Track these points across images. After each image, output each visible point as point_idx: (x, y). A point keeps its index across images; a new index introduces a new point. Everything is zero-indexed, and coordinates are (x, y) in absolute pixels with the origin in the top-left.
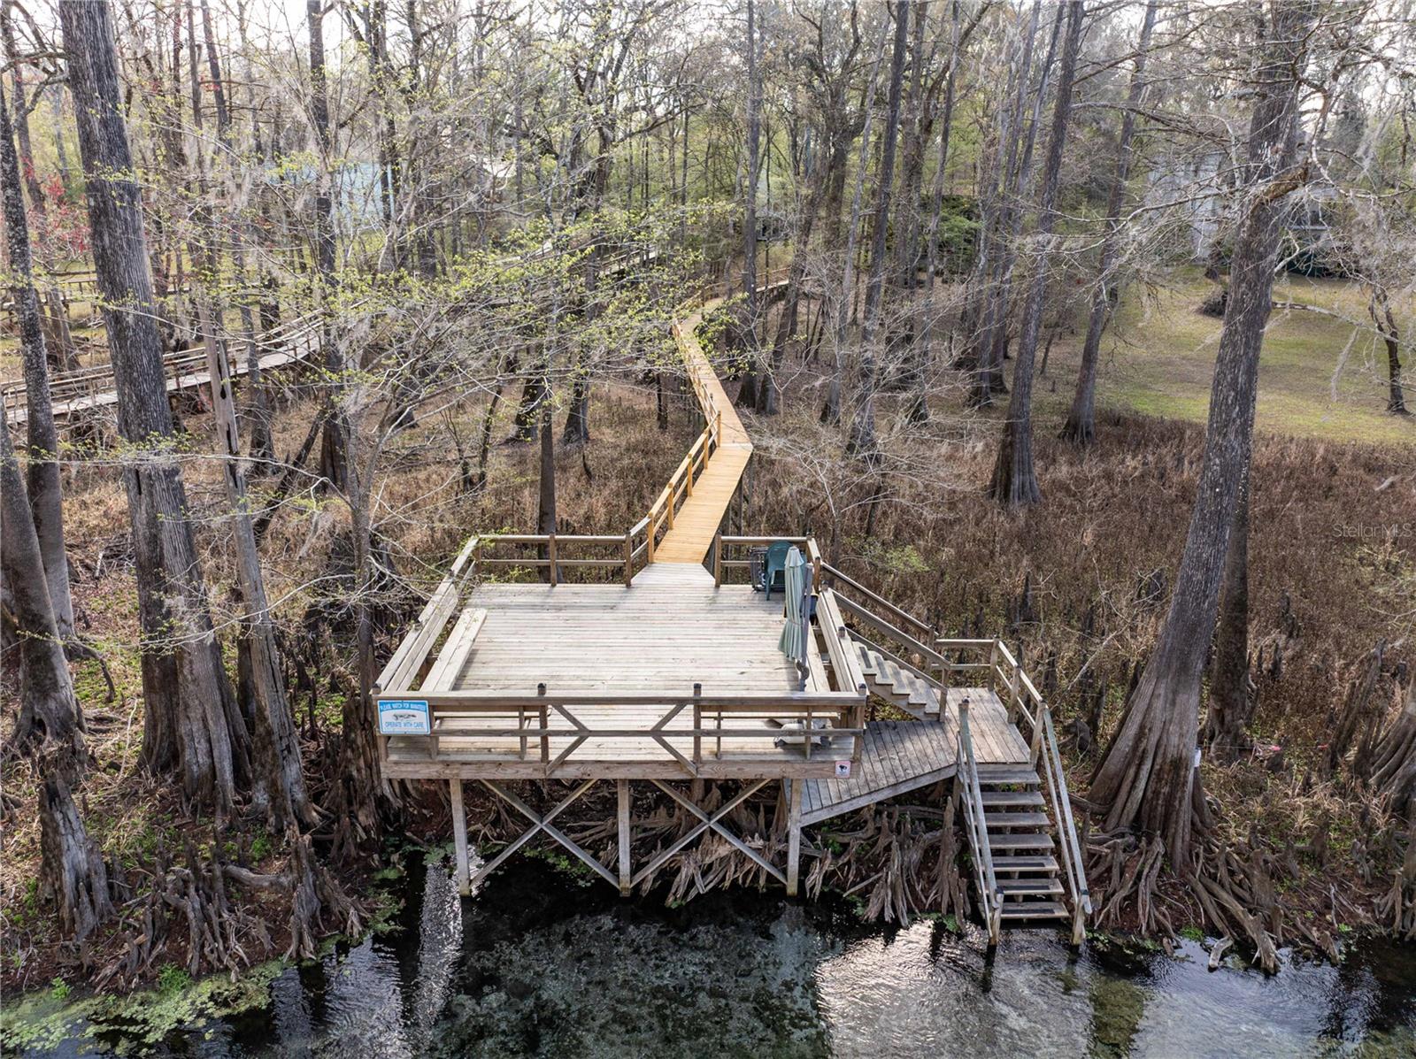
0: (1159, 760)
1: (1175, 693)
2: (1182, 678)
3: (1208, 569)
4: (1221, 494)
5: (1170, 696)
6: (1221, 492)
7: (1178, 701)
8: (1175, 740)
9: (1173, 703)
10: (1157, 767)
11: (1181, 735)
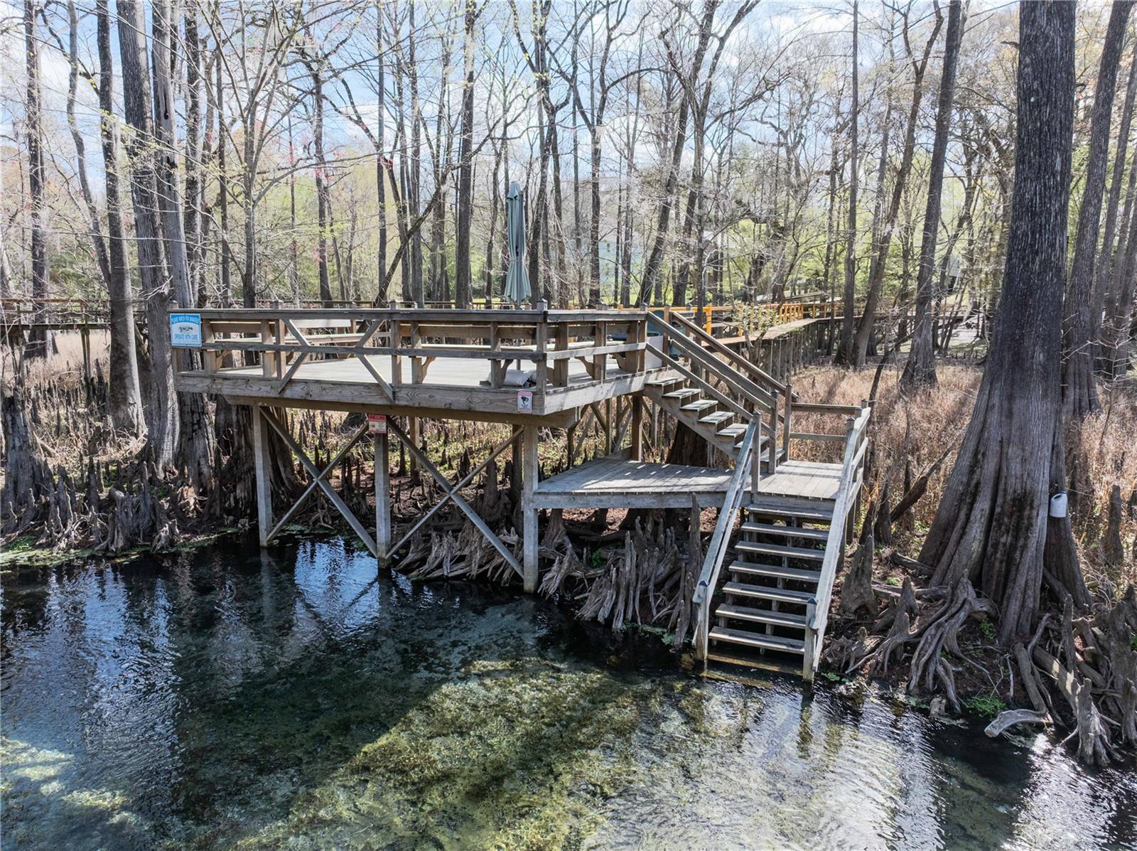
0: (1000, 501)
1: (1011, 398)
2: (1017, 376)
3: (1034, 214)
4: (1038, 104)
5: (1006, 405)
6: (1037, 101)
7: (1015, 409)
8: (1015, 468)
9: (1010, 415)
10: (998, 510)
11: (1024, 460)
